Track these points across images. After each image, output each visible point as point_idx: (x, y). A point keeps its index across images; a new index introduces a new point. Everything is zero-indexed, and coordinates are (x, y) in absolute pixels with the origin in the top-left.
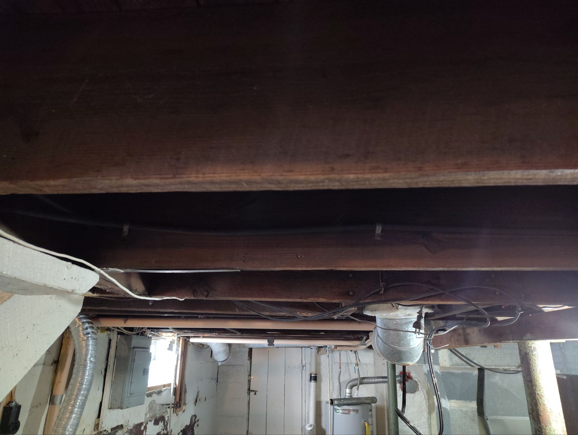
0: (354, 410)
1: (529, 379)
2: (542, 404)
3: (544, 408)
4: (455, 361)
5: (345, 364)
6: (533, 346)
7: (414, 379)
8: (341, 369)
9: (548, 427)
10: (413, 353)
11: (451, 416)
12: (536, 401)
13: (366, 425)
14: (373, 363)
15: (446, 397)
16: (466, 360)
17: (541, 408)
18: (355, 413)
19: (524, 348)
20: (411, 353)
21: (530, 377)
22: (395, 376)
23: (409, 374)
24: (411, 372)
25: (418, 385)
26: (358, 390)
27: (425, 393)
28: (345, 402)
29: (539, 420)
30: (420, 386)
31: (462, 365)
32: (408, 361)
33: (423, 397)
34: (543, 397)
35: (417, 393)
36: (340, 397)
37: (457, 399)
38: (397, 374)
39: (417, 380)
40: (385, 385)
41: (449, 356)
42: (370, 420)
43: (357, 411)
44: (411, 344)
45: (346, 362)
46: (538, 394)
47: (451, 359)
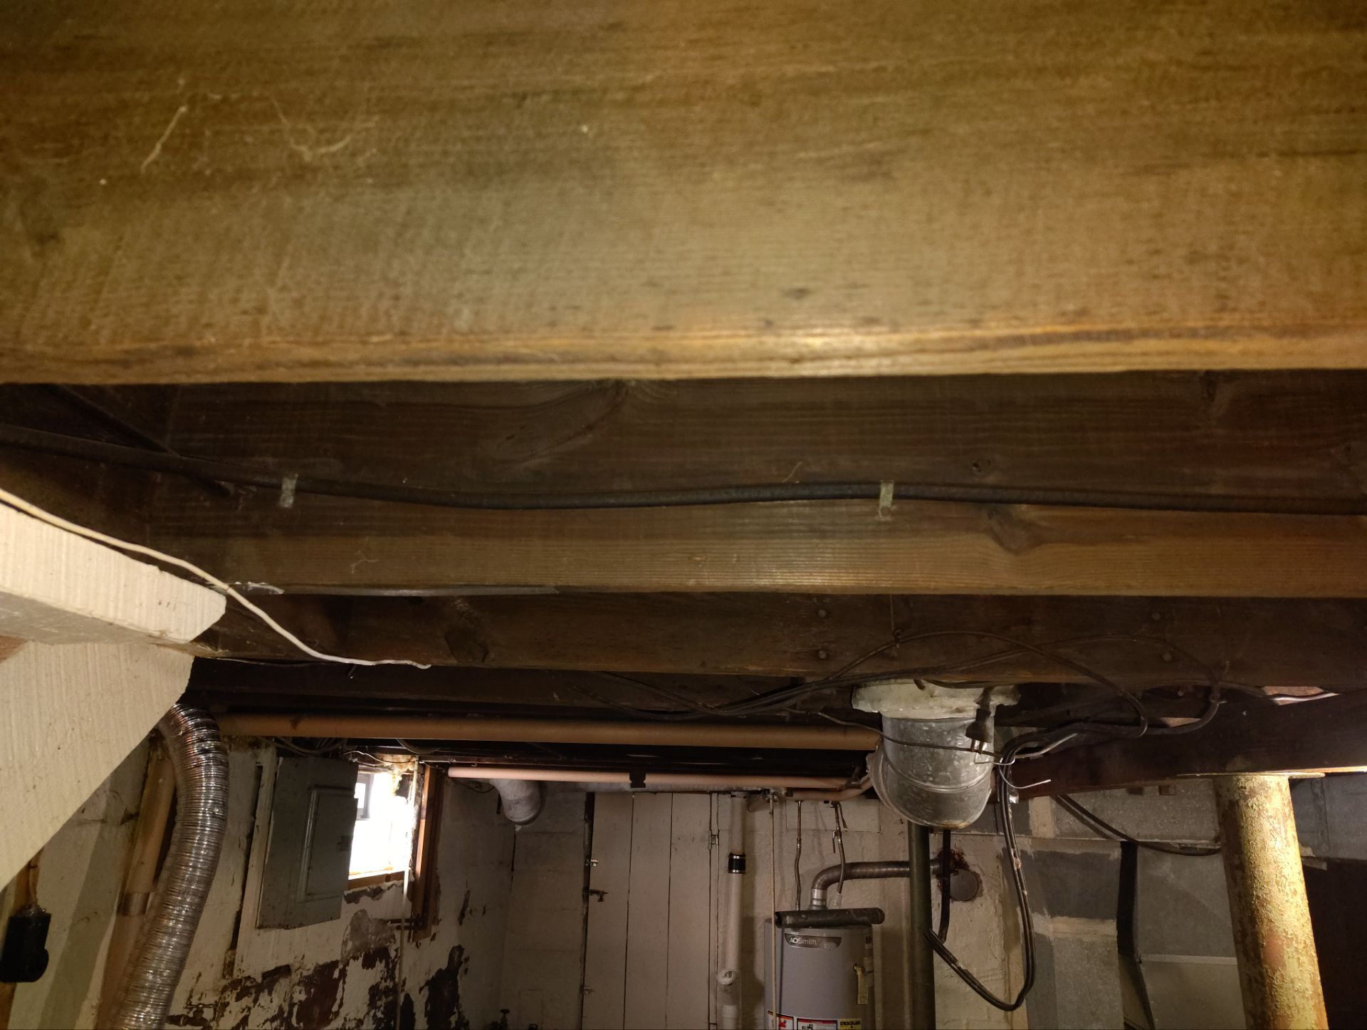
0: (830, 939)
1: (1237, 862)
2: (1266, 920)
3: (1271, 930)
4: (1068, 826)
5: (811, 833)
6: (1248, 785)
7: (972, 868)
8: (800, 843)
9: (1278, 974)
10: (966, 799)
11: (1057, 955)
12: (1252, 913)
13: (859, 973)
14: (877, 830)
15: (1046, 912)
16: (1093, 822)
17: (1264, 930)
18: (833, 945)
19: (1228, 790)
20: (962, 800)
21: (1240, 858)
22: (926, 862)
23: (959, 855)
24: (966, 851)
25: (981, 882)
26: (840, 892)
27: (997, 901)
28: (810, 919)
29: (1257, 956)
30: (984, 886)
31: (1085, 834)
32: (956, 818)
33: (992, 910)
34: (1269, 903)
35: (978, 900)
36: (799, 907)
37: (1070, 915)
38: (932, 857)
39: (978, 871)
40: (903, 882)
41: (1054, 813)
42: (866, 961)
43: (837, 941)
44: (962, 779)
45: (813, 827)
46: (1258, 897)
47: (1058, 821)
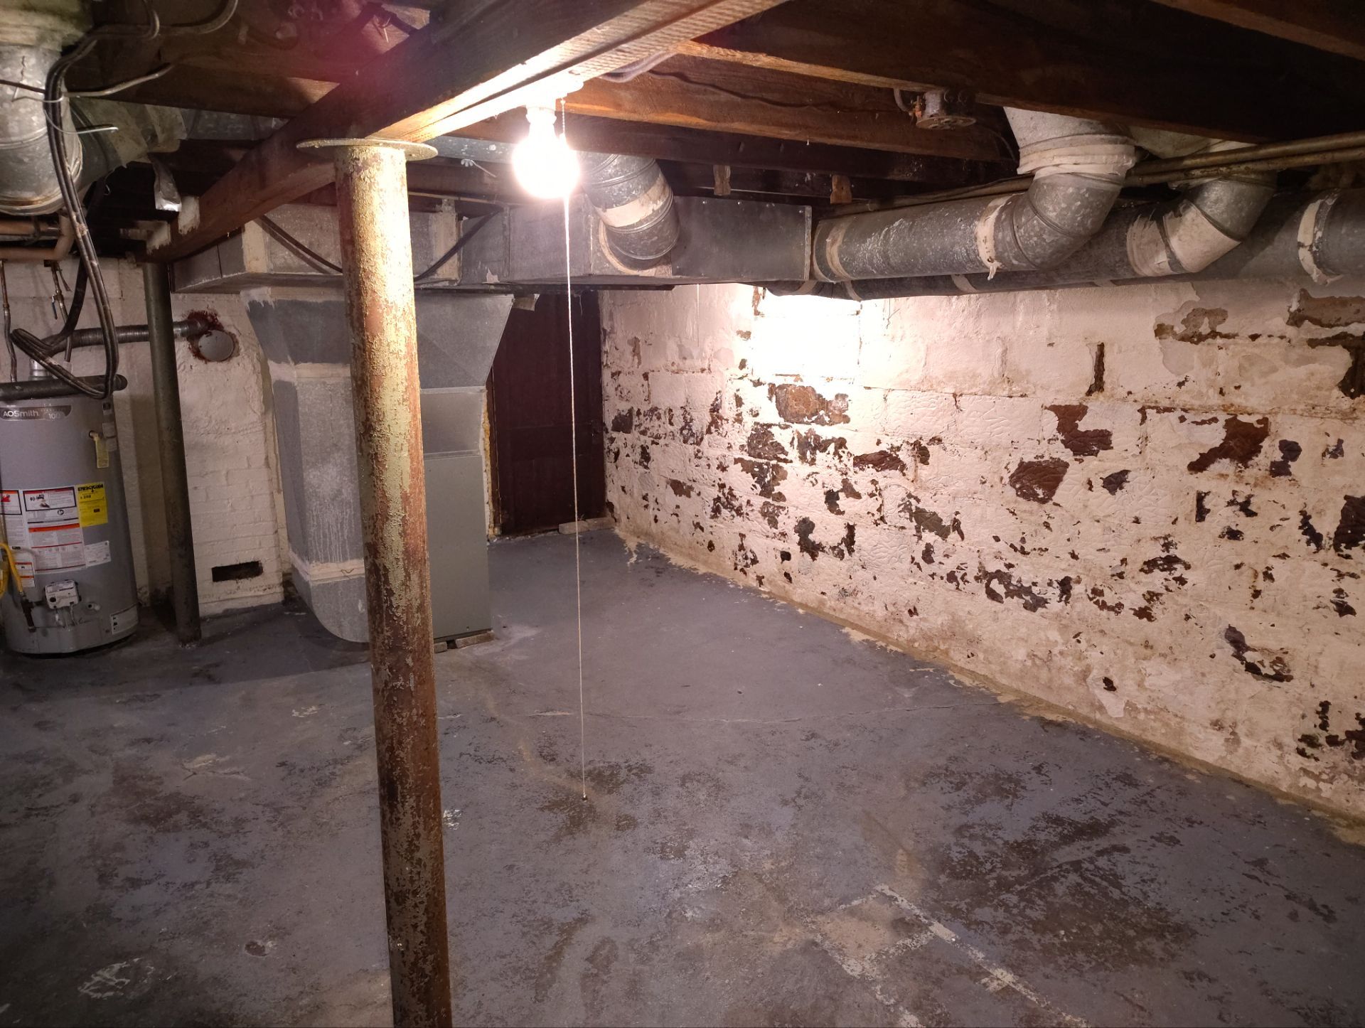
0: (57, 408)
1: (348, 237)
2: (370, 292)
3: (374, 300)
4: (283, 261)
5: (31, 301)
6: (362, 156)
7: (227, 329)
8: (9, 310)
9: (376, 339)
11: (300, 397)
12: (359, 284)
13: (96, 439)
14: (119, 296)
15: (289, 359)
17: (368, 300)
18: (61, 414)
19: (344, 163)
21: (351, 233)
22: (168, 324)
23: (212, 317)
24: (220, 313)
25: (237, 342)
26: (69, 361)
27: (255, 360)
28: (34, 390)
29: (361, 325)
30: (241, 346)
31: (301, 268)
33: (250, 367)
34: (373, 274)
35: (235, 360)
36: (15, 378)
37: (313, 361)
38: (176, 318)
39: (234, 331)
40: (145, 346)
41: (268, 246)
42: (107, 428)
43: (66, 410)
45: (33, 295)
46: (364, 270)
47: (271, 255)
